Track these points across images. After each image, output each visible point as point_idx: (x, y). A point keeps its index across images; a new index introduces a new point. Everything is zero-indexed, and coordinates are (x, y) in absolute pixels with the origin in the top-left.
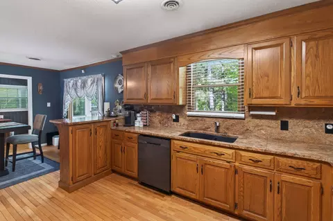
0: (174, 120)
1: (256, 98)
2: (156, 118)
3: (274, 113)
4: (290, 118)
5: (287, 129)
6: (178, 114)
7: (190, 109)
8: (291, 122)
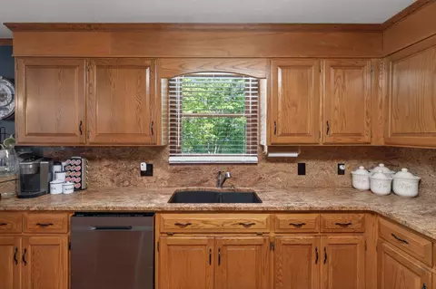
0: (143, 174)
1: (283, 135)
2: (103, 172)
3: (295, 155)
4: (307, 159)
5: (304, 174)
6: (150, 162)
7: (174, 151)
8: (309, 164)
